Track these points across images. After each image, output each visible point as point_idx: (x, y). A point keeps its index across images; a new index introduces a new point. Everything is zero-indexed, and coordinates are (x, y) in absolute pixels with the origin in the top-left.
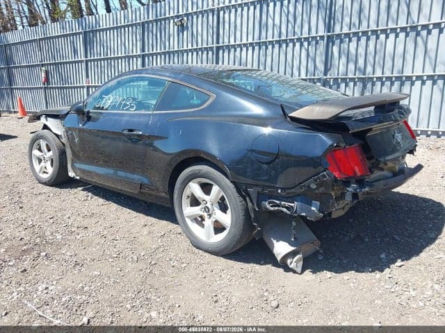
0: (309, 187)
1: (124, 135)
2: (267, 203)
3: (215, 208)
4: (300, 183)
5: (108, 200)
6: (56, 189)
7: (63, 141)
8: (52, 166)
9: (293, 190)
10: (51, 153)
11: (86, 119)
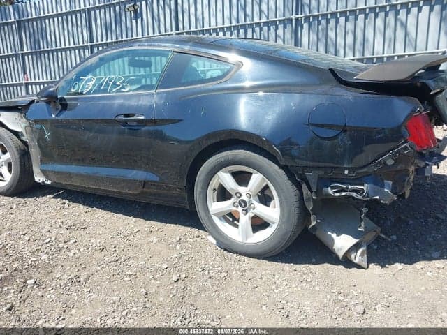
0: (385, 163)
1: (118, 122)
2: (329, 188)
3: (254, 202)
4: (374, 161)
5: (91, 206)
6: (19, 199)
7: (24, 139)
8: (10, 170)
9: (365, 170)
10: (8, 155)
11: (60, 107)
